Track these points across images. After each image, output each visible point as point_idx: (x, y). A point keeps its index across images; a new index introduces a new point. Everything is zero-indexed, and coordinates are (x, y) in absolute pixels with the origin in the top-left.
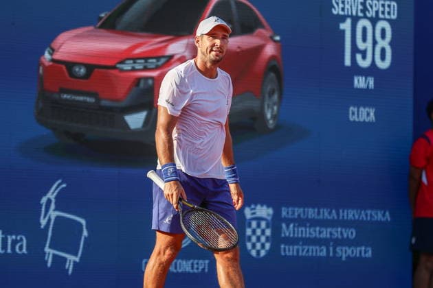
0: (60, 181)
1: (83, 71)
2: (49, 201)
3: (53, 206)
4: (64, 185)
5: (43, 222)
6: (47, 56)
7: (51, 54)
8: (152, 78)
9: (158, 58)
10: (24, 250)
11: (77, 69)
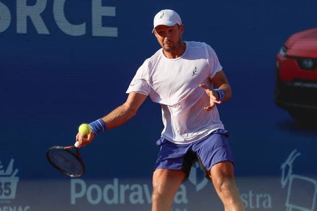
0: (295, 151)
1: (310, 63)
2: (287, 167)
3: (290, 171)
4: (299, 154)
5: (284, 183)
6: (282, 53)
7: (285, 51)
10: (270, 206)
11: (306, 62)
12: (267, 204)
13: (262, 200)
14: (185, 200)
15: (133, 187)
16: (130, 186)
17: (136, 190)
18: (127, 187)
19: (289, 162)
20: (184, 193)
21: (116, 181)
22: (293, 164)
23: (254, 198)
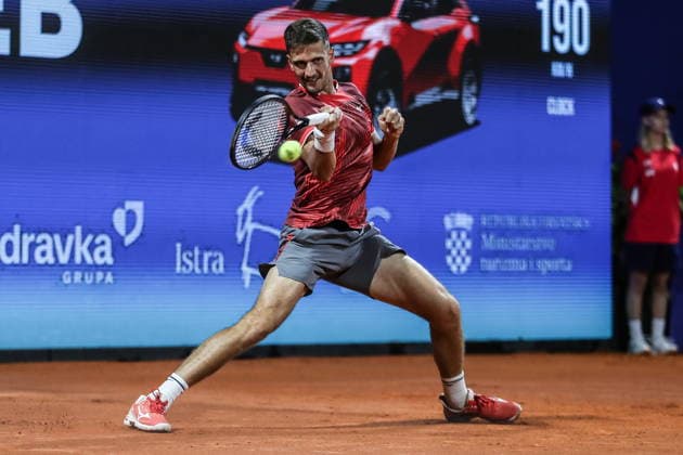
0: (255, 188)
1: (278, 58)
2: (246, 212)
3: (249, 218)
4: (261, 193)
5: (240, 236)
6: (242, 41)
7: (246, 39)
8: (349, 67)
9: (355, 43)
10: (221, 269)
11: (272, 57)
12: (218, 266)
13: (211, 260)
14: (109, 260)
15: (39, 239)
16: (36, 236)
17: (44, 242)
18: (32, 237)
19: (248, 204)
20: (107, 248)
21: (17, 228)
22: (254, 208)
23: (201, 257)
